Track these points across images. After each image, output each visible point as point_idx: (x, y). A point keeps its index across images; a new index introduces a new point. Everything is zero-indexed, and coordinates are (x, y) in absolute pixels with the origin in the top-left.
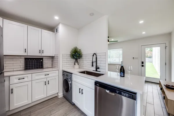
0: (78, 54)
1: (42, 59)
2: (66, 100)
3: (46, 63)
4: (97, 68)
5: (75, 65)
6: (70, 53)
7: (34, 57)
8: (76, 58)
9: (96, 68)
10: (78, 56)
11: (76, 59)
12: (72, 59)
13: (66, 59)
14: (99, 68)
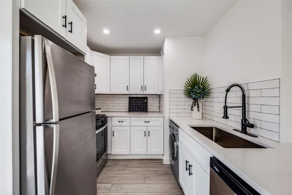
0: (199, 88)
1: (146, 98)
2: (172, 173)
3: (152, 104)
4: (246, 125)
5: (192, 110)
6: (184, 88)
7: (138, 96)
8: (194, 96)
9: (242, 124)
10: (199, 93)
11: (196, 100)
12: (188, 99)
13: (175, 99)
14: (252, 126)
